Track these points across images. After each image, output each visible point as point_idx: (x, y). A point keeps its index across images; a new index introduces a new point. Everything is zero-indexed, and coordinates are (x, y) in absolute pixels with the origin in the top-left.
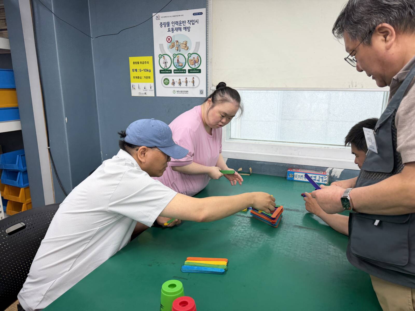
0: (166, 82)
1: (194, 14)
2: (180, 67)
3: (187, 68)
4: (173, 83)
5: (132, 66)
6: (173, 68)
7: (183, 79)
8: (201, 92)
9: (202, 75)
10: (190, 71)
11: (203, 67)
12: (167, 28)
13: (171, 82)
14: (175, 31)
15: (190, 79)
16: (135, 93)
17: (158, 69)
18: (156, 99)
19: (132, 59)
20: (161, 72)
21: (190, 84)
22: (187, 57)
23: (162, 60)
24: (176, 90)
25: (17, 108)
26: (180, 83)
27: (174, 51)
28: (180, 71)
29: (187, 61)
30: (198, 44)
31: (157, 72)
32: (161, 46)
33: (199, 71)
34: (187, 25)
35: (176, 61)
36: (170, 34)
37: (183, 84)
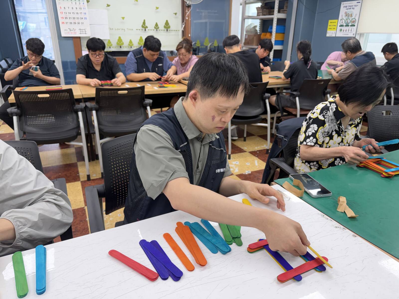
0: (341, 30)
1: (357, 3)
2: (347, 24)
3: (350, 24)
4: (343, 31)
5: (329, 24)
6: (345, 25)
7: (348, 29)
8: (354, 34)
9: (355, 27)
10: (351, 26)
11: (356, 24)
12: (346, 8)
13: (343, 30)
14: (349, 10)
15: (350, 29)
16: (328, 35)
17: (339, 25)
18: (336, 38)
19: (330, 21)
20: (340, 26)
21: (350, 31)
22: (351, 20)
23: (341, 21)
24: (344, 33)
25: (283, 41)
26: (346, 31)
27: (347, 17)
28: (347, 26)
29: (351, 21)
30: (356, 15)
31: (338, 26)
32: (342, 16)
33: (354, 26)
34: (354, 7)
35: (346, 22)
36: (347, 11)
37: (347, 31)
